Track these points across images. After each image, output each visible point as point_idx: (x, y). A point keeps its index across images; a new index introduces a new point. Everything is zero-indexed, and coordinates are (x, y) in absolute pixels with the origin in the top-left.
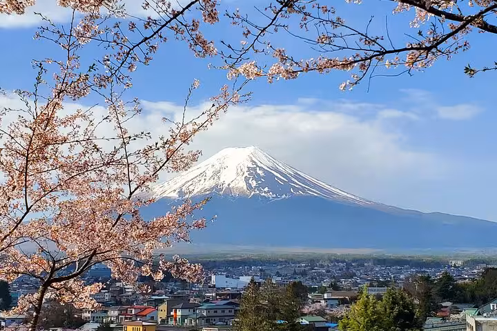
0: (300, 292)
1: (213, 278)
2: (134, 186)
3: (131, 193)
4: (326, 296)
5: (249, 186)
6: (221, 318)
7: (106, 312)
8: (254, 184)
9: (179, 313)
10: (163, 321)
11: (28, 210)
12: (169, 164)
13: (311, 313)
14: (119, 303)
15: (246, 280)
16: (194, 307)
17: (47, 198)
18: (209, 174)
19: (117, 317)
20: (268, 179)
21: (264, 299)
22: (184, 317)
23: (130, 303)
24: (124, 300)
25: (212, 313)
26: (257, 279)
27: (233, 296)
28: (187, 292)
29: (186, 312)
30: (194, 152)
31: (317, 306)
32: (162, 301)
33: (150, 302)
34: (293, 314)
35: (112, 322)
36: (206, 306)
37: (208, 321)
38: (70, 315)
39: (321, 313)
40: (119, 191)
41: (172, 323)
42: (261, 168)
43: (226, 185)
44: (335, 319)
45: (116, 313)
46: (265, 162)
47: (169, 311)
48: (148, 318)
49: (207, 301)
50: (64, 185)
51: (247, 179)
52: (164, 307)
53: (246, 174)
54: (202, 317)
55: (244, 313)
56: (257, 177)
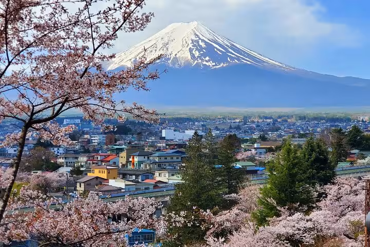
0: (233, 143)
1: (164, 131)
4: (256, 146)
5: (193, 56)
6: (170, 163)
7: (77, 158)
8: (197, 54)
9: (136, 159)
10: (123, 165)
11: (10, 63)
13: (243, 160)
14: (86, 151)
15: (190, 133)
16: (148, 155)
17: (25, 53)
18: (160, 46)
19: (86, 162)
20: (209, 50)
21: (205, 148)
22: (140, 163)
23: (96, 151)
24: (91, 149)
25: (163, 159)
26: (200, 133)
27: (180, 146)
28: (142, 143)
29: (142, 158)
31: (249, 153)
32: (122, 150)
33: (112, 150)
34: (230, 159)
35: (82, 166)
36: (157, 154)
37: (159, 166)
38: (47, 161)
39: (252, 159)
41: (130, 167)
42: (203, 41)
43: (173, 55)
44: (263, 164)
45: (85, 159)
46: (206, 35)
47: (128, 159)
48: (111, 163)
49: (159, 150)
50: (39, 41)
51: (191, 50)
52: (124, 154)
53: (191, 46)
54: (155, 163)
55: (189, 160)
56: (200, 49)
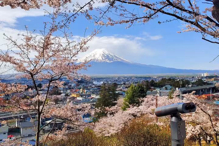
0: (116, 85)
1: (94, 82)
2: (72, 56)
3: (71, 58)
4: (122, 86)
5: (103, 59)
6: (96, 92)
7: (67, 91)
8: (104, 58)
9: (85, 91)
10: (81, 93)
11: (44, 62)
12: (81, 50)
13: (118, 90)
14: (70, 89)
15: (102, 82)
16: (89, 89)
17: (49, 59)
18: (92, 56)
19: (70, 92)
20: (107, 57)
21: (107, 87)
22: (87, 92)
23: (73, 88)
24: (71, 88)
25: (94, 91)
26: (105, 82)
27: (99, 86)
28: (87, 86)
29: (87, 91)
30: (87, 47)
31: (120, 88)
32: (81, 88)
33: (78, 88)
34: (114, 90)
35: (69, 93)
36: (92, 89)
37: (93, 93)
38: (58, 92)
39: (121, 90)
40: (68, 57)
41: (83, 93)
42: (106, 54)
43: (97, 59)
44: (124, 92)
45: (69, 91)
46: (107, 53)
47: (83, 90)
48: (77, 92)
49: (92, 88)
50: (54, 55)
51: (102, 57)
52: (81, 89)
53: (102, 56)
54: (91, 92)
55: (102, 91)
56: (105, 57)
